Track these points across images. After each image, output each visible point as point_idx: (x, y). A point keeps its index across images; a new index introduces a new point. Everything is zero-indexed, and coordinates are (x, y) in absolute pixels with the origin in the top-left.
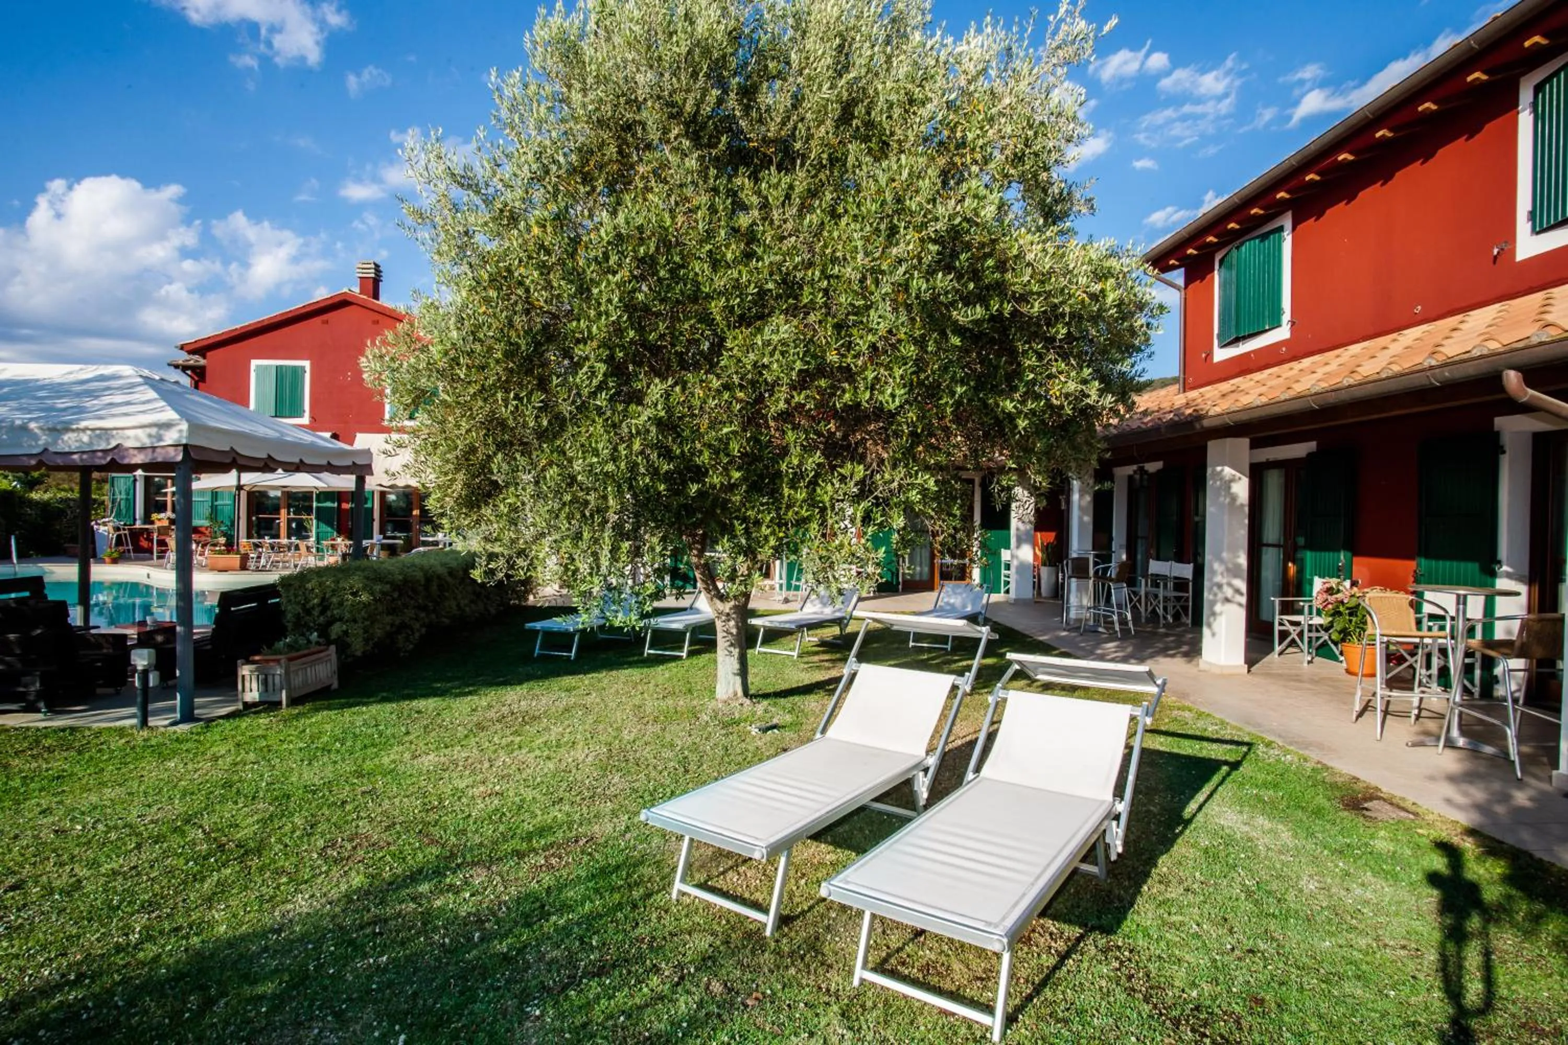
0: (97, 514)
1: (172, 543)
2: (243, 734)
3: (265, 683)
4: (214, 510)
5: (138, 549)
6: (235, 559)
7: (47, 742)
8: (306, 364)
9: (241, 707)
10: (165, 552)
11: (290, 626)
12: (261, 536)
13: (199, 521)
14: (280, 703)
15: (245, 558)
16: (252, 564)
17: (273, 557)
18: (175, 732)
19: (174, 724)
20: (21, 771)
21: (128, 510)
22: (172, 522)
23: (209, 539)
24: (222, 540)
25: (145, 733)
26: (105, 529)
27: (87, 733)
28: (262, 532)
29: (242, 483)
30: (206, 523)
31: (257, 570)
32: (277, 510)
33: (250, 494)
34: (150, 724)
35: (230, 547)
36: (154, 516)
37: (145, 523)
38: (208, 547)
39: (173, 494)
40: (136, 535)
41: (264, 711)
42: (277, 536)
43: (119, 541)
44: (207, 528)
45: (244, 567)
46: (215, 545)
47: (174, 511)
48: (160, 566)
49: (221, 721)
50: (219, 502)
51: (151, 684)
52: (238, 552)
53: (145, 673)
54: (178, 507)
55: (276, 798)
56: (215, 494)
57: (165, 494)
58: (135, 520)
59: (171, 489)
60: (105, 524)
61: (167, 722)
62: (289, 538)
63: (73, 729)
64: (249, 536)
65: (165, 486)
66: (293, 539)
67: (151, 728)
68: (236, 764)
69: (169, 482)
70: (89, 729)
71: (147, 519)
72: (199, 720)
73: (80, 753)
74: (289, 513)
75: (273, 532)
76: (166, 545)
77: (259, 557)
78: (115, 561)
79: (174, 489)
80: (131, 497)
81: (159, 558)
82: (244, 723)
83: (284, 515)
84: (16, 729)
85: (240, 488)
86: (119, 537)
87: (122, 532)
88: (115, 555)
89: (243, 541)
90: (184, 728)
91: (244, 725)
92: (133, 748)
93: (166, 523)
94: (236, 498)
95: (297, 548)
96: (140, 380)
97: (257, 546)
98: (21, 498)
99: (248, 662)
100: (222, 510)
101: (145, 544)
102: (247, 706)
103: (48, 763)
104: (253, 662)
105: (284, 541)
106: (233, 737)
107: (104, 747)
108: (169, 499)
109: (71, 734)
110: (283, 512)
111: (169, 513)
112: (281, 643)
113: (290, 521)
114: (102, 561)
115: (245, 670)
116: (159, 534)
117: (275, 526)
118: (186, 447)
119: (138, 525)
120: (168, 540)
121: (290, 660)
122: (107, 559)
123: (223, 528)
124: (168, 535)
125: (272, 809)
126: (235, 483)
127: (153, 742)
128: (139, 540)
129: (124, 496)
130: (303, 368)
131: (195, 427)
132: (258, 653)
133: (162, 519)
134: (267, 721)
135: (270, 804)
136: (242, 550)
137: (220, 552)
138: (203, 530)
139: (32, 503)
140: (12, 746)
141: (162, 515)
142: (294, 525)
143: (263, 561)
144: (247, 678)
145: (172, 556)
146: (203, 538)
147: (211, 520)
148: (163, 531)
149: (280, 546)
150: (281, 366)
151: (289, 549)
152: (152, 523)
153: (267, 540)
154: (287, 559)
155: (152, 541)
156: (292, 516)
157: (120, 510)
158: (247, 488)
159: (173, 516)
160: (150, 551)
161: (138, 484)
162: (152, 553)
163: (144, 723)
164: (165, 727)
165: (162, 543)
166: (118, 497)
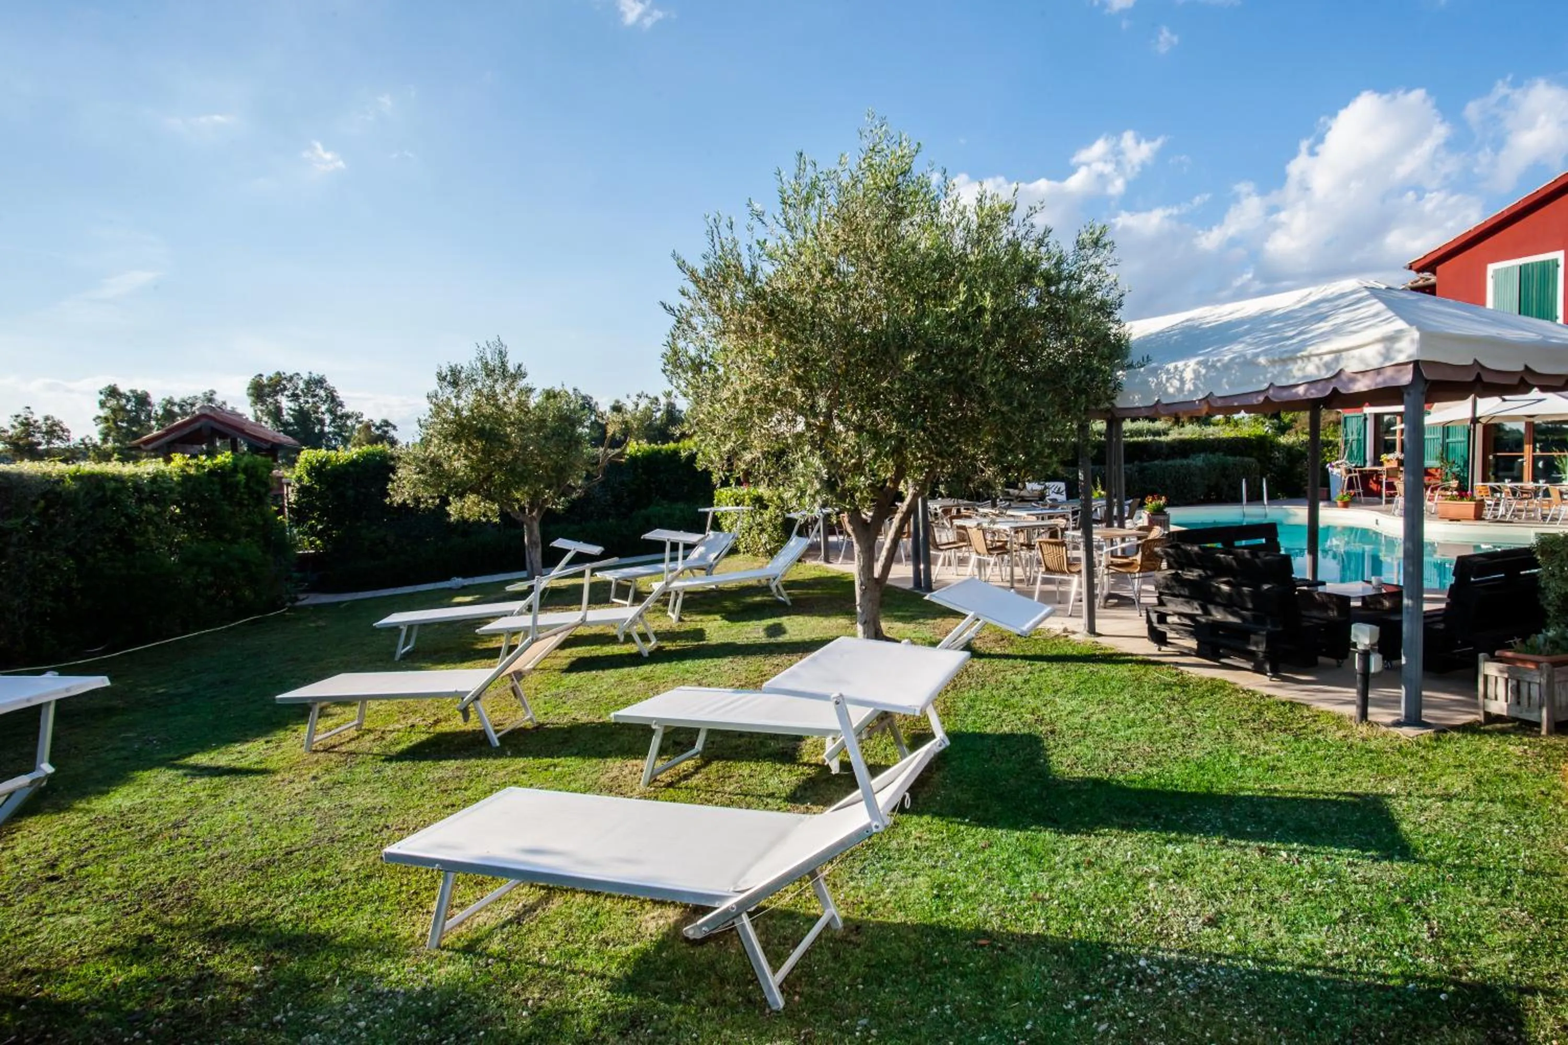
0: (1332, 456)
1: (1400, 486)
2: (1485, 764)
3: (1517, 691)
4: (1445, 447)
5: (1369, 493)
6: (1468, 507)
7: (1269, 715)
8: (1559, 255)
9: (1481, 718)
10: (1393, 496)
11: (1551, 610)
12: (1499, 479)
13: (1431, 462)
14: (1539, 725)
15: (1480, 506)
16: (1488, 514)
17: (1515, 505)
18: (1398, 737)
19: (1397, 724)
20: (1241, 747)
21: (1359, 451)
22: (1401, 463)
23: (1439, 482)
24: (1454, 483)
25: (1364, 729)
26: (1338, 471)
27: (1306, 713)
28: (1501, 474)
29: (1478, 415)
30: (1436, 464)
31: (1496, 520)
32: (1519, 446)
33: (1486, 427)
34: (1370, 718)
35: (1463, 491)
36: (1384, 457)
37: (1374, 465)
38: (1437, 493)
39: (1402, 431)
40: (1366, 477)
41: (1515, 731)
42: (1519, 479)
43: (1351, 485)
44: (1437, 470)
45: (1479, 516)
46: (1446, 489)
47: (1402, 451)
48: (1387, 512)
49: (1456, 735)
50: (1450, 440)
51: (1373, 669)
52: (1472, 498)
53: (1366, 655)
54: (1407, 446)
55: (1541, 909)
56: (1446, 429)
57: (1394, 432)
58: (1365, 461)
59: (1399, 427)
60: (1338, 466)
61: (1390, 719)
62: (1535, 480)
63: (1293, 705)
64: (1485, 479)
65: (1394, 424)
66: (1541, 483)
67: (1370, 723)
68: (1476, 817)
69: (1398, 419)
70: (1308, 707)
71: (1377, 461)
72: (1426, 725)
73: (1297, 738)
74: (1534, 451)
75: (1515, 473)
76: (1394, 488)
77: (1497, 504)
78: (1346, 505)
79: (1403, 426)
80: (1362, 437)
81: (1388, 502)
82: (1488, 745)
83: (1528, 452)
84: (1244, 692)
85: (1475, 420)
86: (1351, 479)
87: (1353, 474)
88: (1346, 499)
89: (1478, 484)
90: (1409, 732)
91: (1486, 749)
92: (1350, 747)
93: (1394, 464)
94: (1470, 433)
95: (1547, 493)
96: (1366, 293)
97: (1494, 490)
98: (1271, 442)
99: (1493, 658)
100: (1454, 449)
101: (1374, 486)
102: (1491, 718)
103: (1266, 743)
104: (1500, 660)
105: (1529, 485)
106: (1472, 765)
107: (1320, 737)
108: (1398, 438)
109: (1291, 711)
110: (1528, 448)
111: (1398, 454)
112: (1541, 638)
113: (1535, 460)
114: (1335, 505)
115: (1490, 669)
116: (1388, 476)
117: (1516, 465)
118: (1416, 363)
119: (1369, 467)
120: (1396, 483)
121: (1555, 664)
122: (1339, 503)
123: (1455, 469)
124: (1396, 477)
125: (1534, 927)
126: (1469, 415)
127: (1372, 745)
128: (1368, 483)
129: (1355, 437)
130: (1555, 263)
131: (1428, 337)
132: (1509, 647)
133: (1390, 460)
134: (1518, 751)
135: (1532, 916)
136: (1478, 496)
137: (1453, 498)
138: (1432, 471)
139: (1279, 447)
140: (1238, 712)
141: (1391, 456)
142: (1540, 464)
143: (1502, 510)
144: (1491, 681)
145: (1400, 500)
146: (1433, 481)
147: (1442, 459)
148: (1392, 473)
149: (1524, 491)
150: (1527, 265)
151: (1536, 495)
152: (1381, 464)
153: (1508, 484)
154: (1530, 507)
155: (1380, 483)
156: (1538, 453)
157: (1351, 451)
158: (1483, 421)
159: (1401, 456)
160: (1379, 494)
161: (1368, 423)
162: (1381, 497)
163: (1364, 715)
164: (1387, 726)
165: (1391, 486)
166: (1350, 438)
